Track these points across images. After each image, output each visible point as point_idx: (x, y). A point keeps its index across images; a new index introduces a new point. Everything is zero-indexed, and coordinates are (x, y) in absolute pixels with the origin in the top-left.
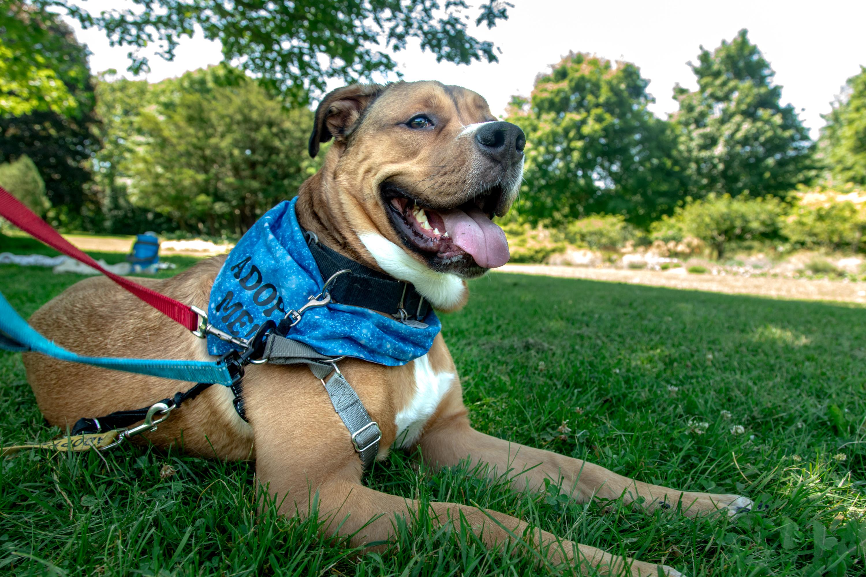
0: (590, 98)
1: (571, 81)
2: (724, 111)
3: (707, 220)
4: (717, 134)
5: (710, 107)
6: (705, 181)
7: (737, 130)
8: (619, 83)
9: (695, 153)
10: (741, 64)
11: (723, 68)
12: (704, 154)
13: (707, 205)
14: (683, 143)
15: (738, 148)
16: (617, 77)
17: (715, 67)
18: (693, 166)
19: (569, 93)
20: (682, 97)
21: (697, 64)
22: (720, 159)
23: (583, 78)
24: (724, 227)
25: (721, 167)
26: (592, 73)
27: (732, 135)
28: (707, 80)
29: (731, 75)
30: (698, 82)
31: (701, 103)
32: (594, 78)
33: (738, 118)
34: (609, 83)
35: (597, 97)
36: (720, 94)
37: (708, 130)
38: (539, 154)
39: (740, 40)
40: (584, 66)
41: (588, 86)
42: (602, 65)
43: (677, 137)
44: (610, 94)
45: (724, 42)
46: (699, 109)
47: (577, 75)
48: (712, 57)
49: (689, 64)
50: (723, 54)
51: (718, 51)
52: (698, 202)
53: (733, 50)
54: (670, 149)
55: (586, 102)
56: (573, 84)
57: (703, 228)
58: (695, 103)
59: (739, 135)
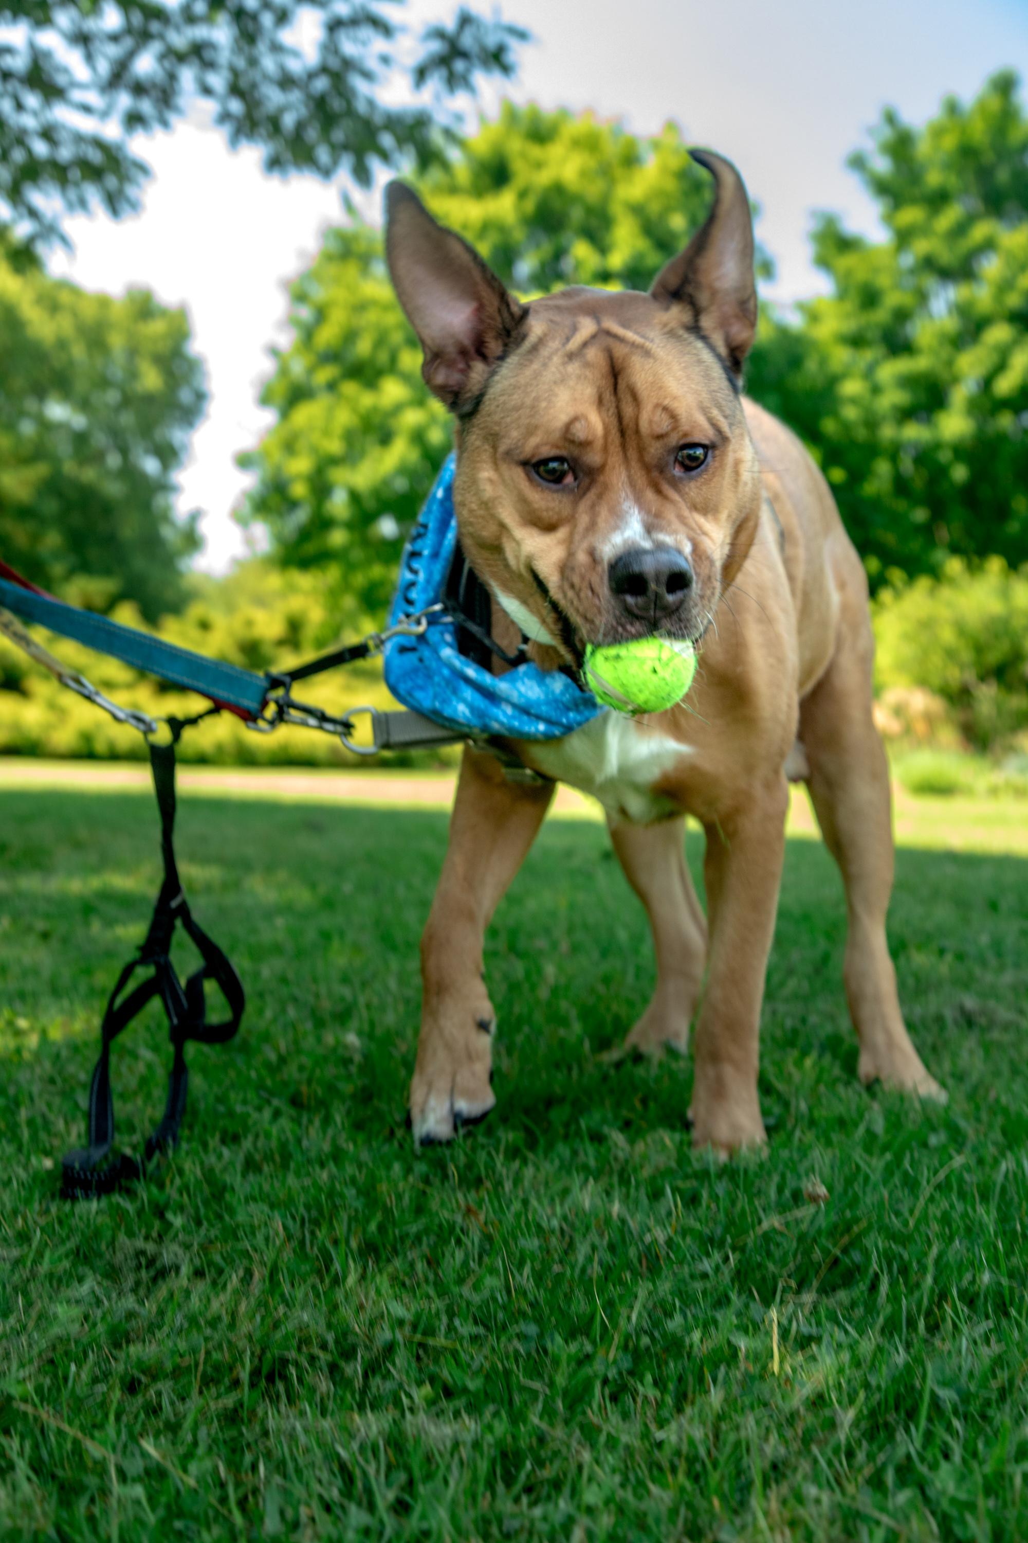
0: (581, 251)
1: (523, 195)
2: (963, 310)
3: (947, 635)
4: (945, 375)
5: (923, 297)
6: (920, 515)
7: (1001, 367)
8: (667, 210)
9: (887, 432)
10: (1003, 176)
11: (953, 181)
12: (914, 432)
13: (946, 593)
14: (854, 401)
15: (1005, 421)
16: (659, 193)
17: (934, 178)
18: (883, 468)
19: (519, 235)
20: (846, 262)
21: (882, 165)
22: (960, 451)
23: (558, 189)
24: (993, 657)
25: (960, 473)
26: (584, 174)
27: (987, 383)
28: (911, 215)
29: (975, 203)
30: (888, 219)
31: (897, 286)
32: (593, 191)
33: (999, 333)
34: (637, 210)
35: (603, 249)
36: (946, 257)
37: (920, 363)
38: (433, 419)
39: (995, 104)
40: (556, 151)
41: (576, 215)
42: (611, 149)
43: (833, 381)
44: (642, 244)
45: (952, 108)
46: (893, 299)
47: (543, 178)
48: (923, 148)
49: (858, 163)
50: (949, 142)
51: (938, 132)
52: (924, 583)
53: (979, 132)
54: (816, 415)
55: (567, 265)
56: (530, 205)
57: (936, 660)
58: (883, 281)
59: (1005, 385)
